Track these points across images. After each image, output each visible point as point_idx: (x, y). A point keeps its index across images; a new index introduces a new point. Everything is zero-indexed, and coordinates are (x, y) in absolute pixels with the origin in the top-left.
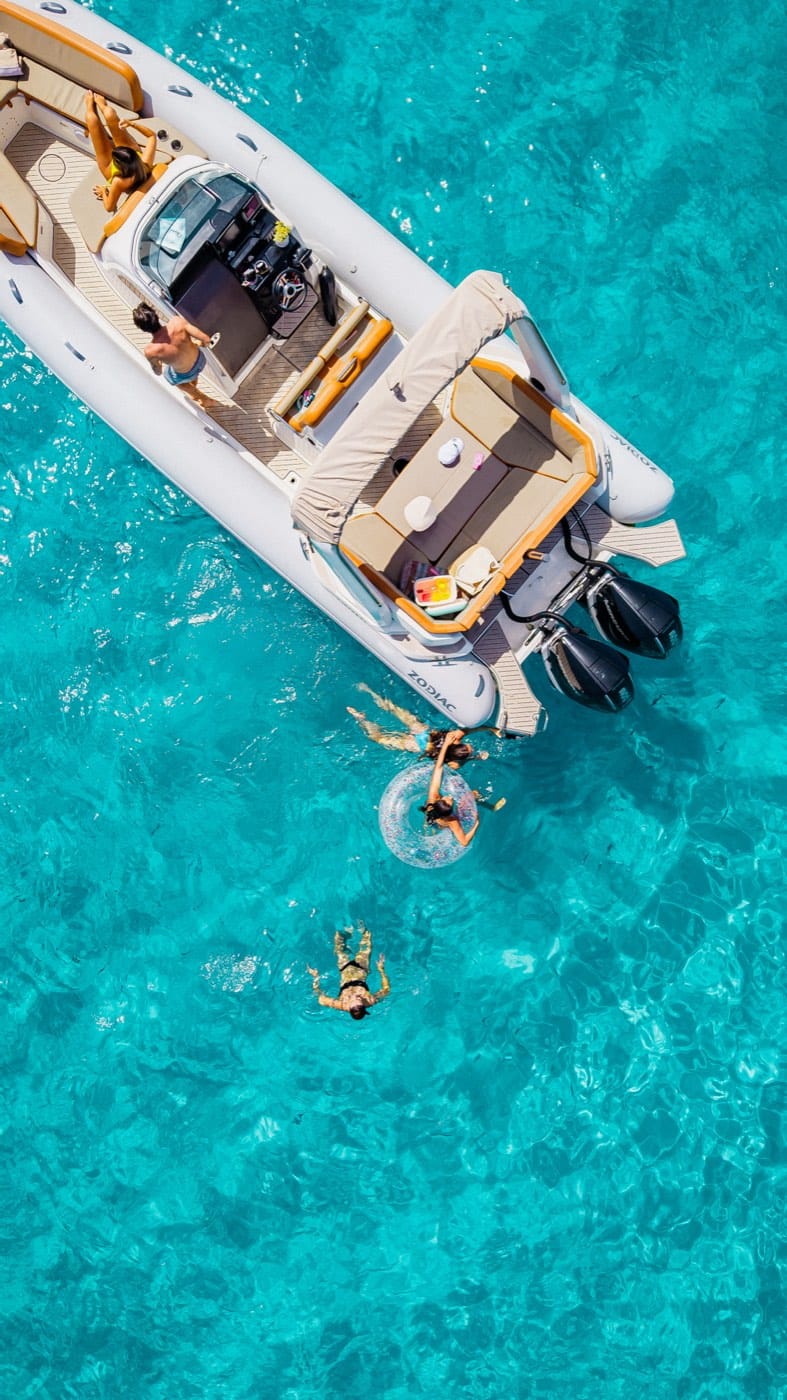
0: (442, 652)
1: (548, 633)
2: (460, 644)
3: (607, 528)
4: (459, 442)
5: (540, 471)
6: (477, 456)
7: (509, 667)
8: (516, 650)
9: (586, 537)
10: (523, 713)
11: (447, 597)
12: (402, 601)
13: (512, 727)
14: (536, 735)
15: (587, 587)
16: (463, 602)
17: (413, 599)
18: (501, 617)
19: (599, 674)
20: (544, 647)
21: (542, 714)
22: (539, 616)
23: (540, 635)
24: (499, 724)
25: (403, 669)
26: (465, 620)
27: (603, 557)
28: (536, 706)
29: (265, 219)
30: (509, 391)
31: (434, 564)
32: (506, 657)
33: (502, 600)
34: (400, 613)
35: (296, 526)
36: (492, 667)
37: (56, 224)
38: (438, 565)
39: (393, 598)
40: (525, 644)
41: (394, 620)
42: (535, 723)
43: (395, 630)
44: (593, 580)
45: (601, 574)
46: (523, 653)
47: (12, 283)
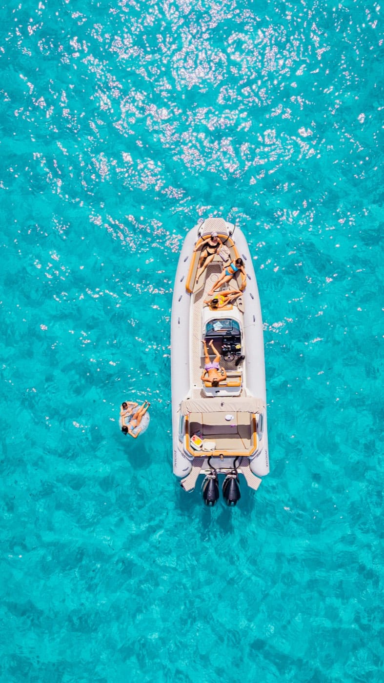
0: (186, 454)
1: (211, 474)
2: (191, 457)
3: (246, 466)
4: (233, 418)
5: (243, 439)
6: (233, 423)
7: (197, 471)
8: (202, 469)
9: (240, 464)
10: (189, 484)
11: (198, 444)
12: (188, 435)
13: (184, 484)
14: (187, 492)
15: (229, 474)
16: (200, 449)
17: (191, 437)
18: (206, 460)
19: (210, 494)
20: (208, 476)
21: (193, 489)
22: (213, 468)
23: (210, 472)
24: (182, 481)
25: (175, 448)
26: (196, 454)
27: (239, 471)
28: (193, 486)
29: (239, 340)
30: (252, 419)
31: (203, 435)
32: (199, 468)
33: (210, 457)
34: (185, 437)
35: (180, 405)
36: (193, 467)
37: (203, 289)
38: (203, 436)
39: (187, 432)
40: (204, 470)
41: (183, 437)
42: (189, 489)
43: (181, 439)
44: (232, 473)
45: (234, 474)
46: (203, 472)
47: (181, 296)
